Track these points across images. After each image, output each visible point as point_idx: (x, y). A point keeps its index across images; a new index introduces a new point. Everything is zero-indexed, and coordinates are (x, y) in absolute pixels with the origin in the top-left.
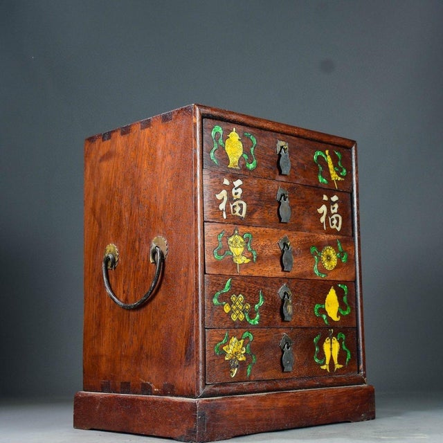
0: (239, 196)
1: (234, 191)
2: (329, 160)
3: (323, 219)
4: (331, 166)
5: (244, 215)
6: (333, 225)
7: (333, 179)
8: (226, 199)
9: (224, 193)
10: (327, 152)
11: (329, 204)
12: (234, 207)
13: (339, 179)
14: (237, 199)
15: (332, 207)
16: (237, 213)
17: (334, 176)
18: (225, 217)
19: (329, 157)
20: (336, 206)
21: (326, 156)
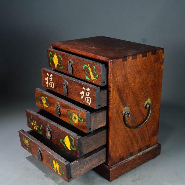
0: (51, 80)
1: (50, 78)
2: (90, 69)
3: (82, 97)
4: (91, 72)
5: (53, 87)
6: (87, 101)
7: (92, 78)
8: (48, 80)
9: (47, 78)
10: (89, 65)
11: (86, 91)
12: (50, 84)
13: (95, 79)
14: (51, 81)
15: (87, 93)
16: (51, 86)
17: (92, 77)
18: (48, 87)
19: (90, 68)
20: (89, 93)
21: (89, 67)
